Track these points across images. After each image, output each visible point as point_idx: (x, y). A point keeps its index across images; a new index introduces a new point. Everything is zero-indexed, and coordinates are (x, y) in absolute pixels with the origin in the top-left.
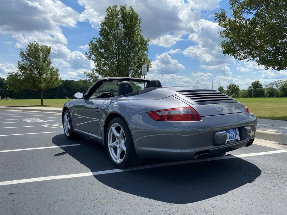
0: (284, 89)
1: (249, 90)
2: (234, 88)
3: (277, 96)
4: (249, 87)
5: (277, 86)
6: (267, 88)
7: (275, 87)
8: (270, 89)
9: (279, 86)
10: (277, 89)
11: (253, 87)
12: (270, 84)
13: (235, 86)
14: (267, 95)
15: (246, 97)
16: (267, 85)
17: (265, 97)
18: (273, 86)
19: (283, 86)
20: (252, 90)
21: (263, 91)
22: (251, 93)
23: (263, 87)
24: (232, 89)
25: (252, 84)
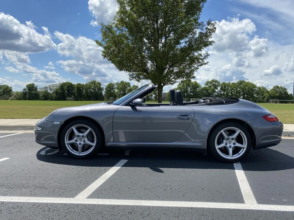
0: (57, 93)
1: (24, 92)
2: (6, 89)
3: (52, 99)
4: (24, 89)
5: (51, 90)
6: (42, 91)
7: (49, 91)
8: (45, 92)
9: (53, 90)
10: (51, 93)
11: (28, 89)
12: (45, 87)
13: (8, 87)
14: (42, 98)
15: (20, 100)
16: (42, 88)
17: (40, 100)
18: (48, 89)
19: (57, 90)
20: (26, 92)
21: (38, 93)
22: (26, 96)
23: (38, 90)
24: (4, 90)
25: (27, 86)
